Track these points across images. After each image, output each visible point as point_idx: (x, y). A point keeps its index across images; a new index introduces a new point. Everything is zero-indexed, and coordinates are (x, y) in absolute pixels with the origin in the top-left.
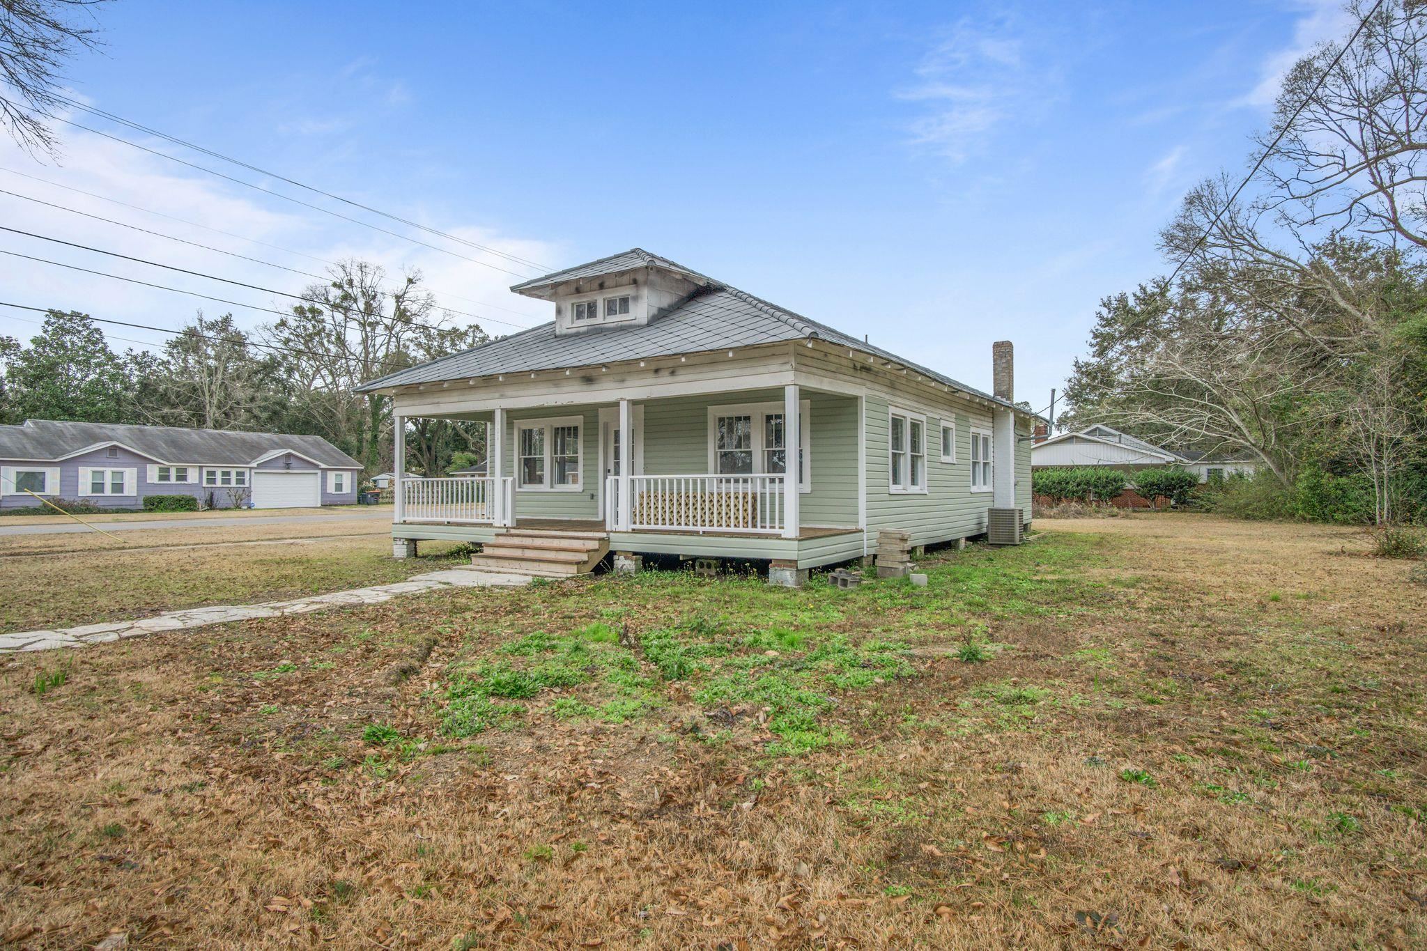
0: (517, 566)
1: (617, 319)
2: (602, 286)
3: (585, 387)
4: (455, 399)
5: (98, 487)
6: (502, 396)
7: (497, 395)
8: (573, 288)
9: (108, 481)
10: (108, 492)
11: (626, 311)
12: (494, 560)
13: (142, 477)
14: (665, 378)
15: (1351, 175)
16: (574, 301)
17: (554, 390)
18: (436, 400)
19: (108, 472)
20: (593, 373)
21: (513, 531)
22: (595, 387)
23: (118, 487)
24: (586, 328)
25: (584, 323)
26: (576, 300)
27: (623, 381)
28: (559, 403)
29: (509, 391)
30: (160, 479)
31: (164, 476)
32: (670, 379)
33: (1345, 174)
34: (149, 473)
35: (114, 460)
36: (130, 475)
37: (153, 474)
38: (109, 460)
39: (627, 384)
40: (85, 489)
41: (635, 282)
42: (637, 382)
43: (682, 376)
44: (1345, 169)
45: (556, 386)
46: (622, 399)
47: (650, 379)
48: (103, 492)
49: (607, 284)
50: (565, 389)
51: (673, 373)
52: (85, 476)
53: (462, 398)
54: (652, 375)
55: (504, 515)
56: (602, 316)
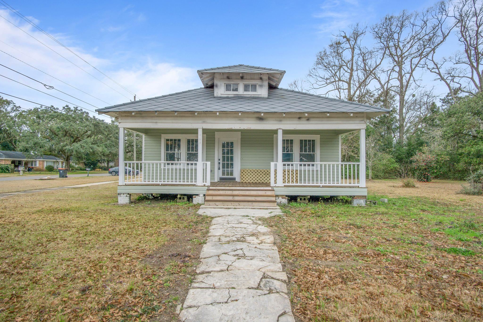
0: (237, 205)
1: (250, 93)
2: (242, 78)
3: (258, 122)
4: (170, 121)
6: (204, 122)
7: (200, 122)
8: (225, 76)
11: (255, 91)
12: (221, 202)
14: (304, 121)
15: (327, 85)
16: (226, 82)
17: (239, 122)
18: (155, 121)
21: (211, 188)
22: (264, 122)
24: (233, 96)
25: (231, 93)
26: (228, 82)
27: (281, 121)
29: (209, 120)
33: (326, 85)
39: (283, 122)
41: (261, 79)
42: (288, 122)
43: (312, 121)
44: (327, 83)
45: (241, 120)
46: (280, 129)
47: (296, 121)
49: (245, 77)
51: (308, 120)
53: (174, 121)
54: (297, 119)
55: (204, 179)
56: (241, 91)
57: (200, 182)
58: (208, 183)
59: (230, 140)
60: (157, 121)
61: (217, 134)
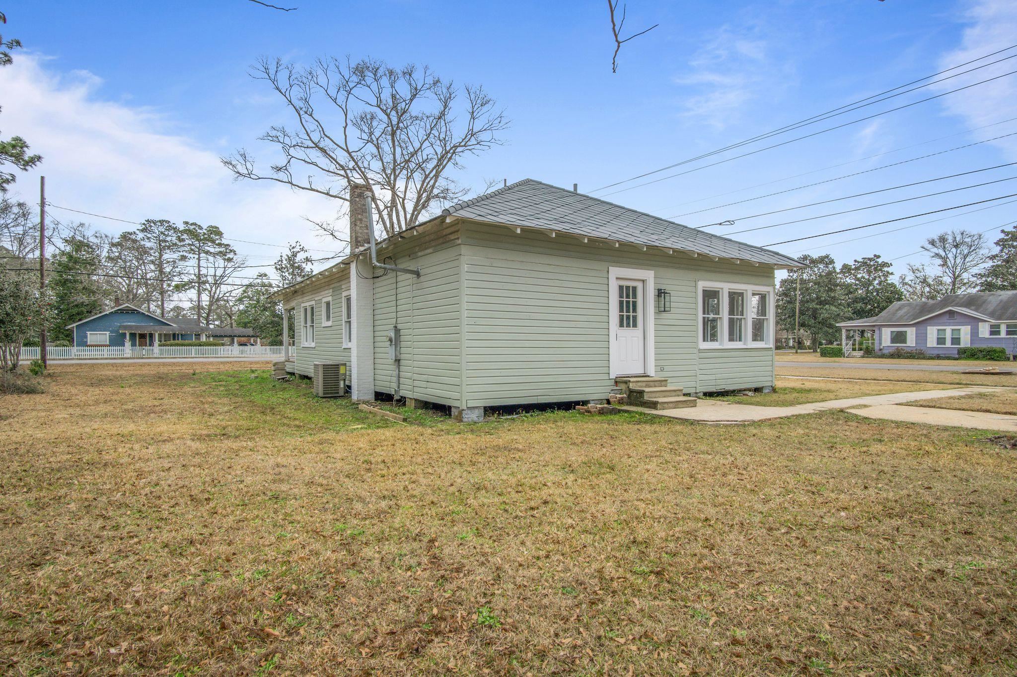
5: (941, 341)
9: (948, 336)
10: (948, 344)
13: (974, 333)
19: (949, 329)
23: (956, 340)
30: (991, 335)
31: (995, 331)
34: (980, 329)
35: (952, 321)
36: (965, 332)
37: (984, 331)
38: (949, 321)
40: (932, 341)
48: (945, 344)
52: (932, 332)
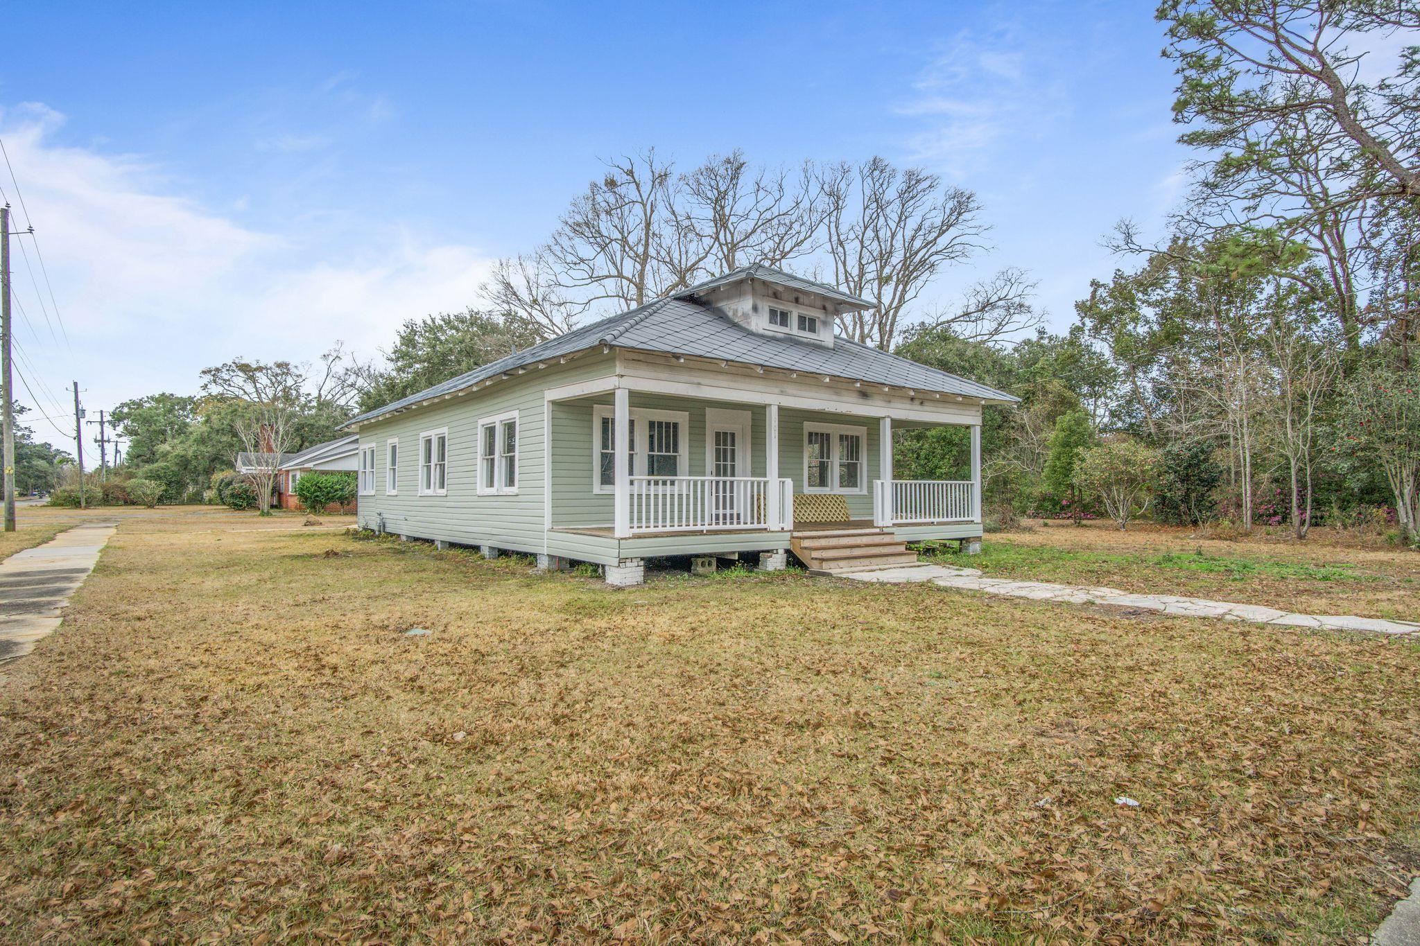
1: (809, 336)
2: (796, 299)
3: (861, 401)
4: (725, 384)
6: (782, 393)
7: (776, 390)
8: (771, 292)
11: (814, 331)
12: (843, 561)
14: (917, 406)
16: (769, 304)
17: (834, 397)
20: (869, 390)
21: (795, 534)
22: (869, 402)
24: (783, 335)
25: (779, 330)
26: (771, 303)
28: (839, 411)
29: (791, 389)
32: (919, 407)
39: (892, 405)
41: (824, 308)
42: (899, 406)
43: (927, 407)
45: (837, 394)
46: (886, 416)
47: (908, 405)
49: (801, 299)
50: (844, 399)
51: (921, 404)
54: (909, 402)
55: (782, 517)
56: (794, 329)
57: (773, 523)
58: (789, 525)
59: (728, 428)
60: (700, 380)
61: (709, 412)
